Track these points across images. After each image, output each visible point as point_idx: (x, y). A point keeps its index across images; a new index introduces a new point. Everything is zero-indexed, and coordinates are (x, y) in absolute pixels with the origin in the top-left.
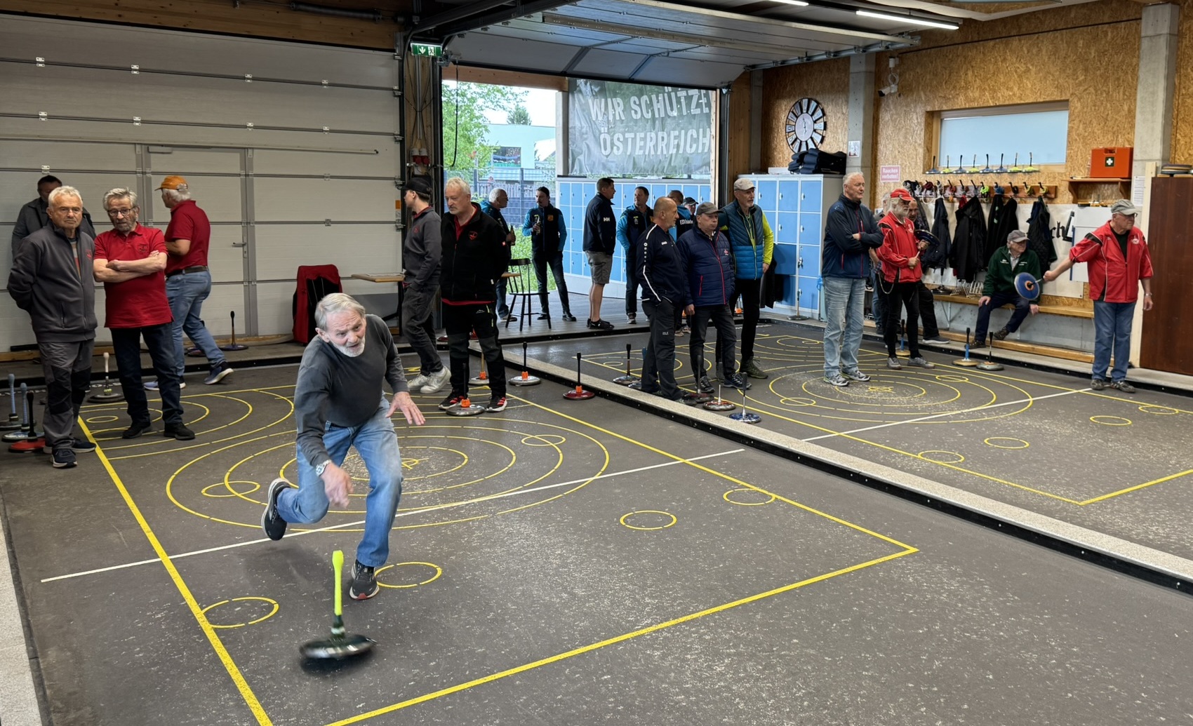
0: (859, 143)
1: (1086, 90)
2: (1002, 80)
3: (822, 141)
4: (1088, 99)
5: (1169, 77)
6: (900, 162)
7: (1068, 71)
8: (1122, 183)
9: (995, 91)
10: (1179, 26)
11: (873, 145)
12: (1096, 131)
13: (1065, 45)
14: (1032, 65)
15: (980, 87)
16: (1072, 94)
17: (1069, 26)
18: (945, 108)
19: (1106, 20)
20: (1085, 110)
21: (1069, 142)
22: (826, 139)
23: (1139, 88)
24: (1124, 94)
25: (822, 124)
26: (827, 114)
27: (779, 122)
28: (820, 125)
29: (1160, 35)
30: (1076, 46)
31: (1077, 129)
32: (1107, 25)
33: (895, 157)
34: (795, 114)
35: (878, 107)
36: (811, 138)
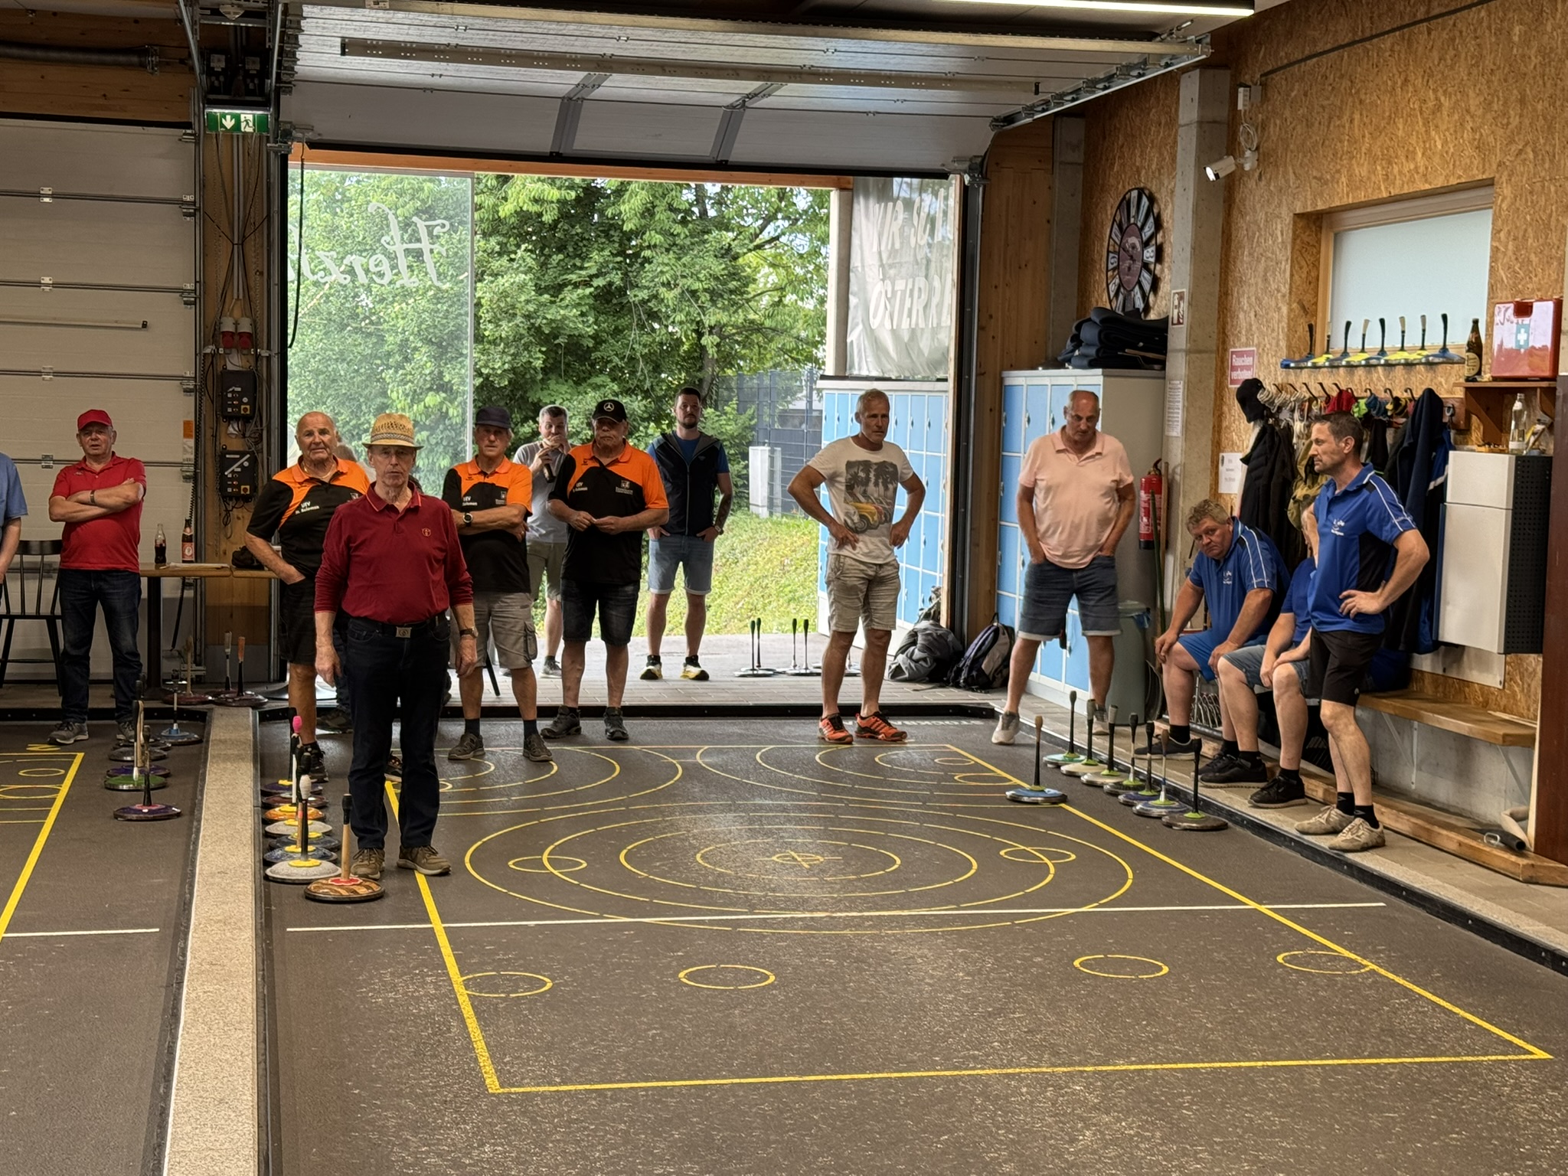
0: (1185, 292)
1: (1520, 152)
2: (1401, 134)
3: (1154, 290)
4: (1523, 175)
6: (1256, 341)
7: (1495, 106)
8: (1543, 389)
9: (1389, 162)
11: (1220, 297)
12: (1533, 257)
13: (1493, 39)
14: (1445, 93)
15: (1369, 150)
16: (1500, 164)
20: (1518, 203)
22: (1159, 284)
25: (1153, 248)
26: (1164, 227)
27: (1100, 245)
28: (1149, 254)
30: (1510, 40)
33: (1251, 326)
34: (1120, 226)
35: (1230, 206)
36: (1139, 283)
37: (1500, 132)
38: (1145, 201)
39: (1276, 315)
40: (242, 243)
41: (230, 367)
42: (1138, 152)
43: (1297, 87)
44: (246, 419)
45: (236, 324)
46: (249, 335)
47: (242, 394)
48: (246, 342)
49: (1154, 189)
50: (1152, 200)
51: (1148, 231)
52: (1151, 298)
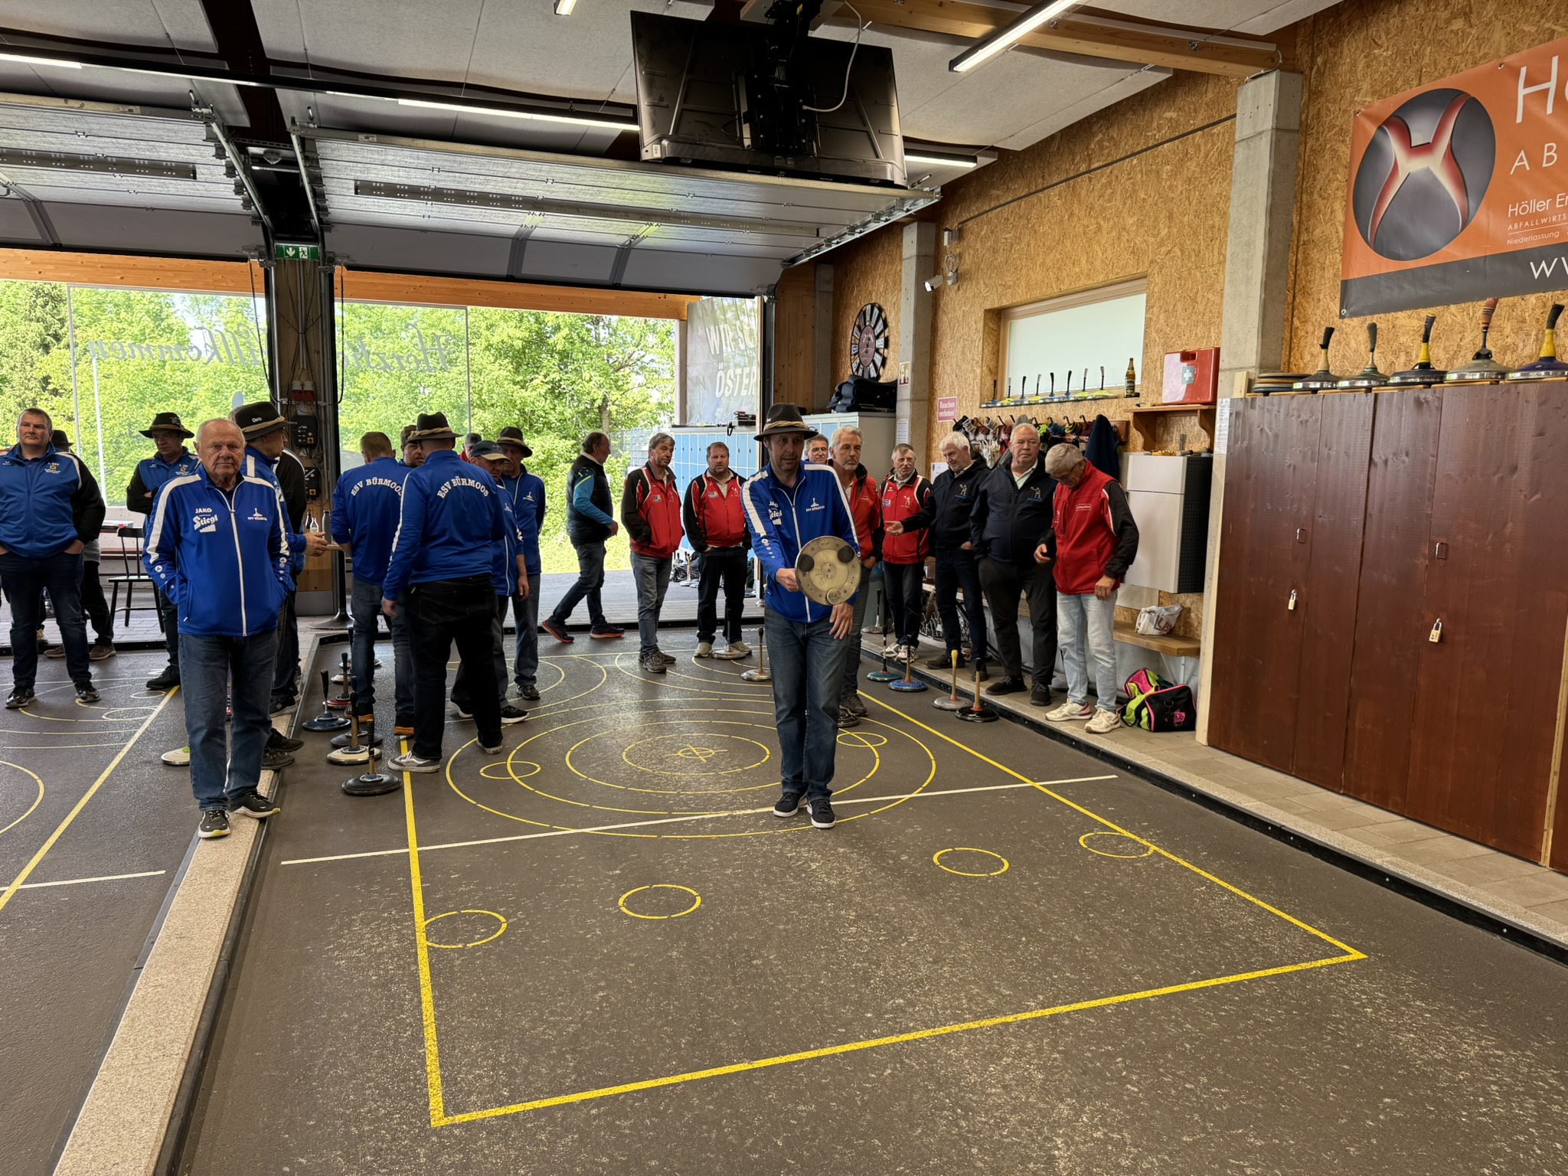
0: (909, 364)
1: (1169, 252)
2: (1068, 249)
4: (1171, 268)
5: (1273, 211)
6: (957, 392)
7: (1147, 222)
8: (1202, 411)
9: (1060, 269)
10: (1302, 112)
11: (928, 367)
12: (1181, 322)
13: (1144, 178)
16: (1152, 262)
17: (1150, 145)
19: (1199, 123)
20: (1168, 287)
21: (1146, 346)
23: (1230, 235)
25: (884, 340)
27: (845, 341)
28: (880, 343)
29: (1260, 133)
30: (1159, 177)
31: (1157, 322)
32: (1200, 133)
33: (953, 383)
34: (859, 327)
36: (873, 361)
37: (1151, 240)
38: (876, 311)
39: (972, 375)
40: (305, 330)
41: (300, 413)
42: (870, 282)
43: (985, 228)
44: (312, 447)
45: (303, 385)
46: (311, 392)
47: (308, 431)
48: (311, 397)
49: (881, 303)
50: (881, 310)
51: (878, 329)
52: (881, 370)
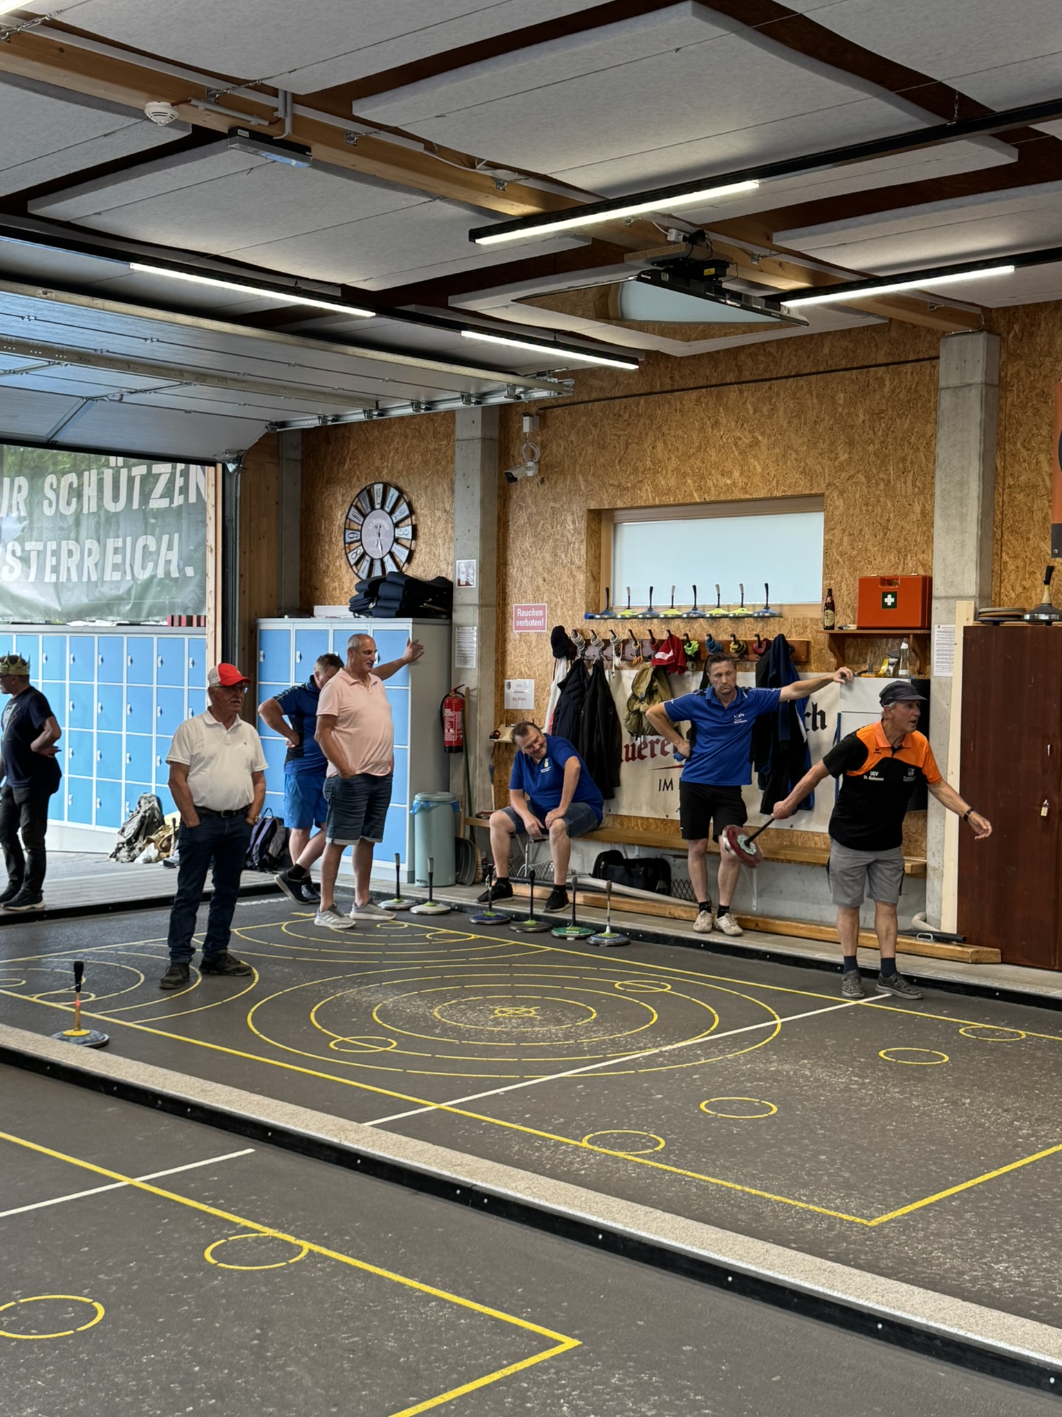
0: (474, 562)
1: (851, 477)
2: (713, 458)
3: (409, 559)
4: (855, 493)
5: (985, 457)
7: (821, 445)
8: (915, 635)
9: (702, 478)
10: (1001, 370)
11: (498, 567)
12: (870, 547)
13: (815, 401)
14: (763, 434)
15: (677, 469)
16: (829, 485)
17: (821, 369)
18: (620, 504)
19: (882, 360)
20: (851, 511)
21: (826, 566)
22: (417, 555)
23: (938, 474)
24: (914, 485)
25: (410, 528)
26: (418, 511)
27: (331, 524)
28: (405, 532)
29: (970, 385)
30: (834, 403)
31: (840, 544)
32: (883, 368)
33: (538, 588)
34: (359, 510)
35: (505, 501)
36: (391, 553)
37: (826, 462)
38: (393, 494)
43: (583, 419)
49: (402, 484)
50: (401, 491)
